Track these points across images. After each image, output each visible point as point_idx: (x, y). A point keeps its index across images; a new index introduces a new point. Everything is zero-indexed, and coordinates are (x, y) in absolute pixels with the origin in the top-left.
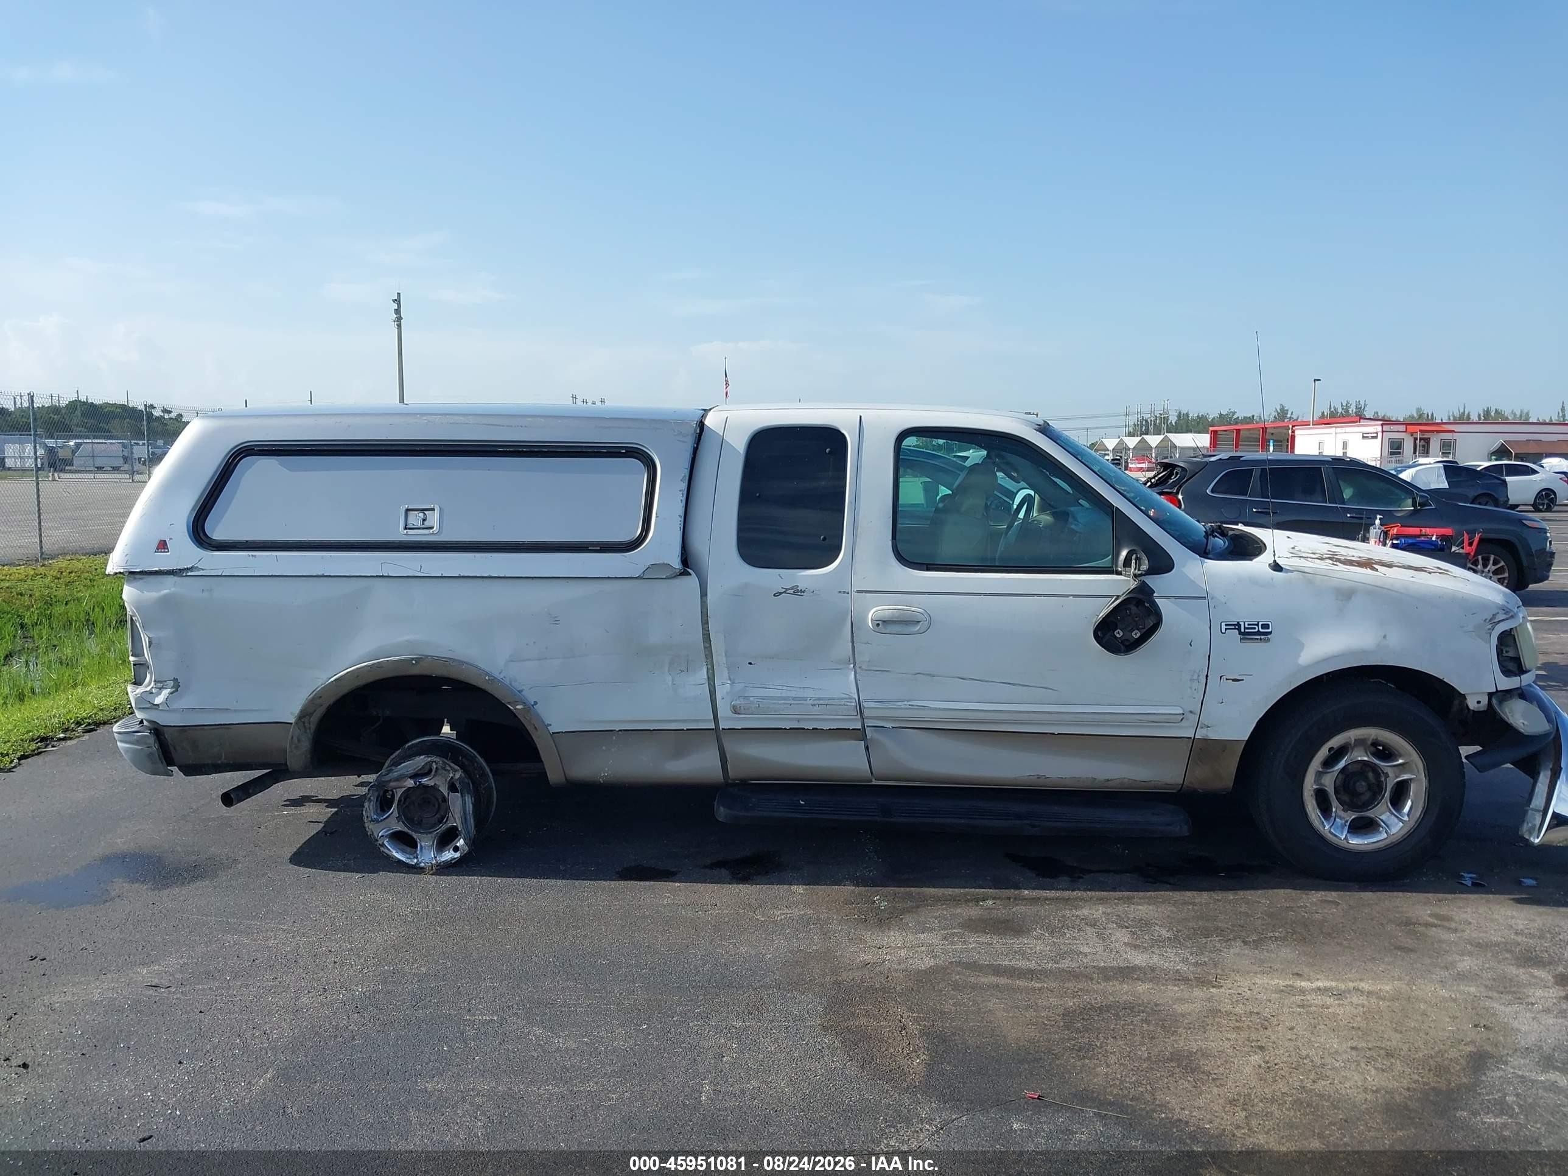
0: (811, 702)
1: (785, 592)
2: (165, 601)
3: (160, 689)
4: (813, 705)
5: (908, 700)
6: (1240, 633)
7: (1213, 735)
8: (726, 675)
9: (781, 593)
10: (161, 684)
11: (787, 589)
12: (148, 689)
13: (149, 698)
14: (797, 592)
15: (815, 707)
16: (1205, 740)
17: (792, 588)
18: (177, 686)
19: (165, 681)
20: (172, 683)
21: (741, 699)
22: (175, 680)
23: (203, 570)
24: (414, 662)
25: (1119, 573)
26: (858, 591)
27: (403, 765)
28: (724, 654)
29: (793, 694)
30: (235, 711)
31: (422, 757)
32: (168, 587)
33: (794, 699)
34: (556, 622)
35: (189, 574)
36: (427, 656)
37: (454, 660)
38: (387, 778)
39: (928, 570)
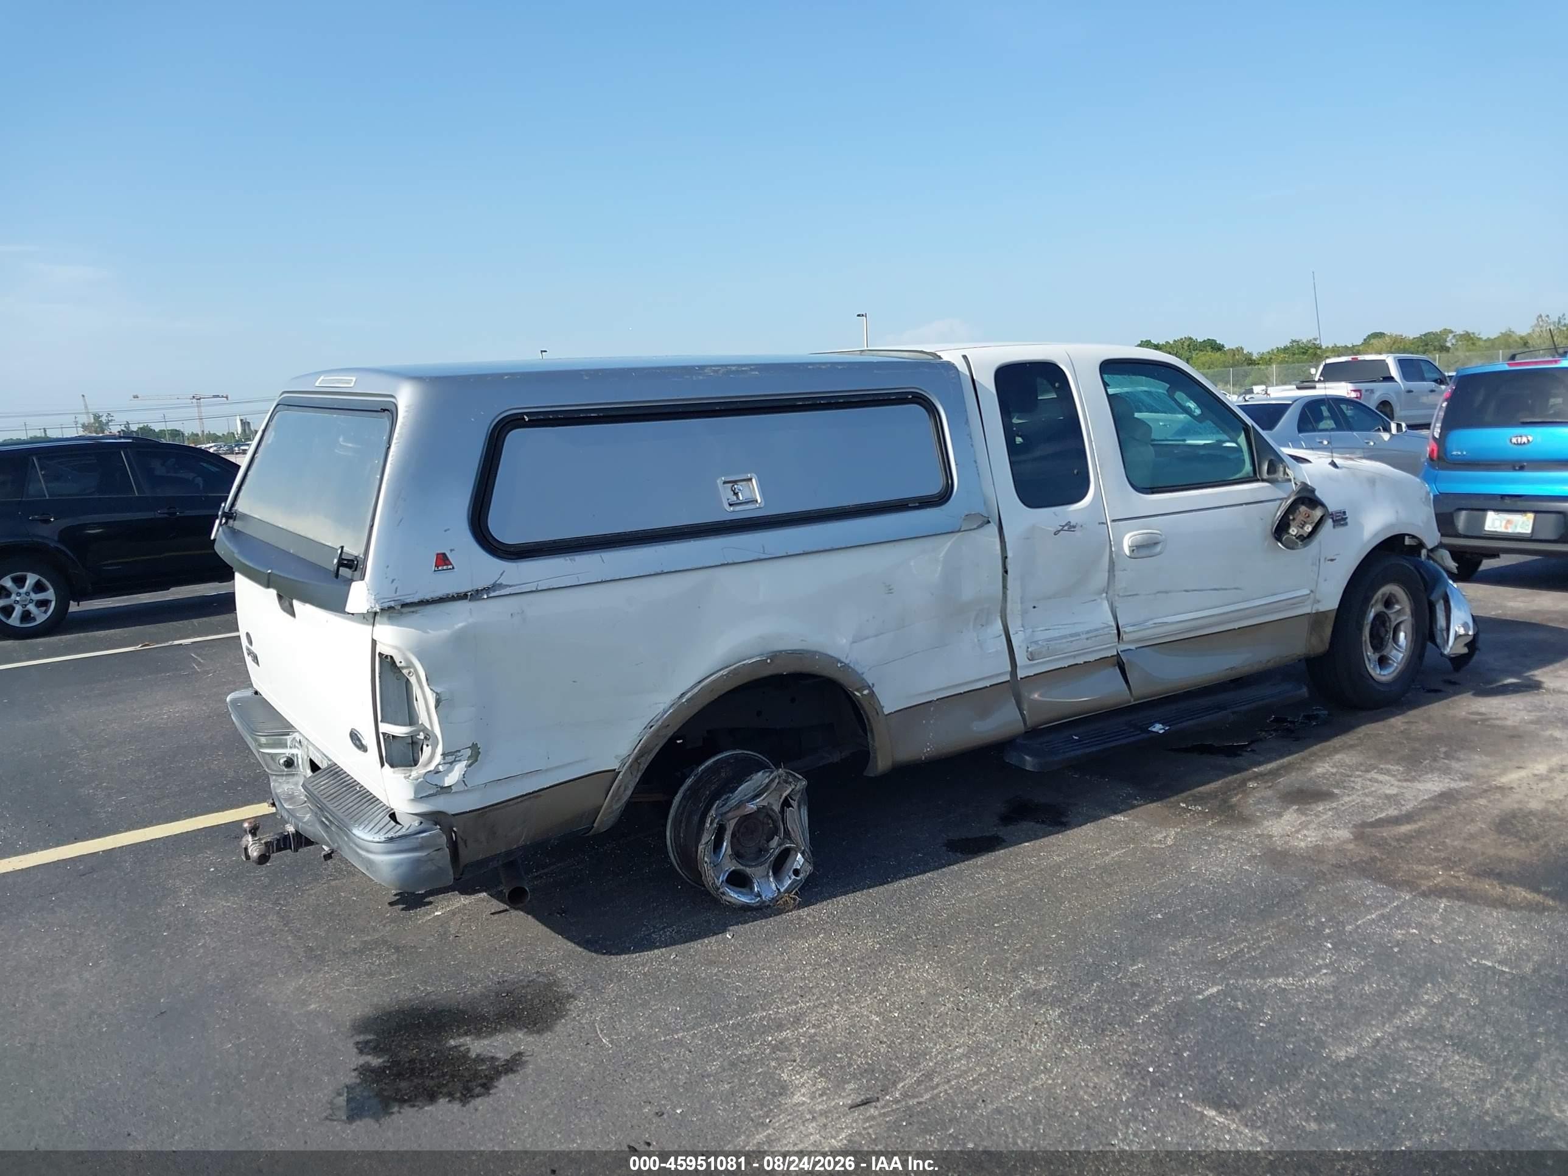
0: (1084, 636)
1: (1062, 530)
2: (460, 640)
3: (451, 763)
4: (1087, 639)
5: (1152, 619)
6: (1334, 521)
7: (1322, 609)
8: (1019, 623)
9: (1059, 531)
10: (451, 757)
11: (1064, 526)
12: (432, 767)
13: (435, 780)
14: (1071, 527)
15: (1089, 641)
16: (1317, 613)
17: (1066, 525)
18: (475, 753)
19: (459, 751)
20: (469, 752)
21: (1033, 645)
22: (474, 747)
23: (510, 586)
24: (769, 661)
25: (1263, 480)
26: (1114, 521)
27: (740, 789)
28: (1019, 601)
29: (1067, 632)
30: (546, 770)
31: (760, 774)
32: (462, 616)
33: (1071, 635)
34: (890, 591)
35: (492, 594)
36: (781, 652)
37: (808, 652)
38: (725, 809)
39: (1153, 493)
